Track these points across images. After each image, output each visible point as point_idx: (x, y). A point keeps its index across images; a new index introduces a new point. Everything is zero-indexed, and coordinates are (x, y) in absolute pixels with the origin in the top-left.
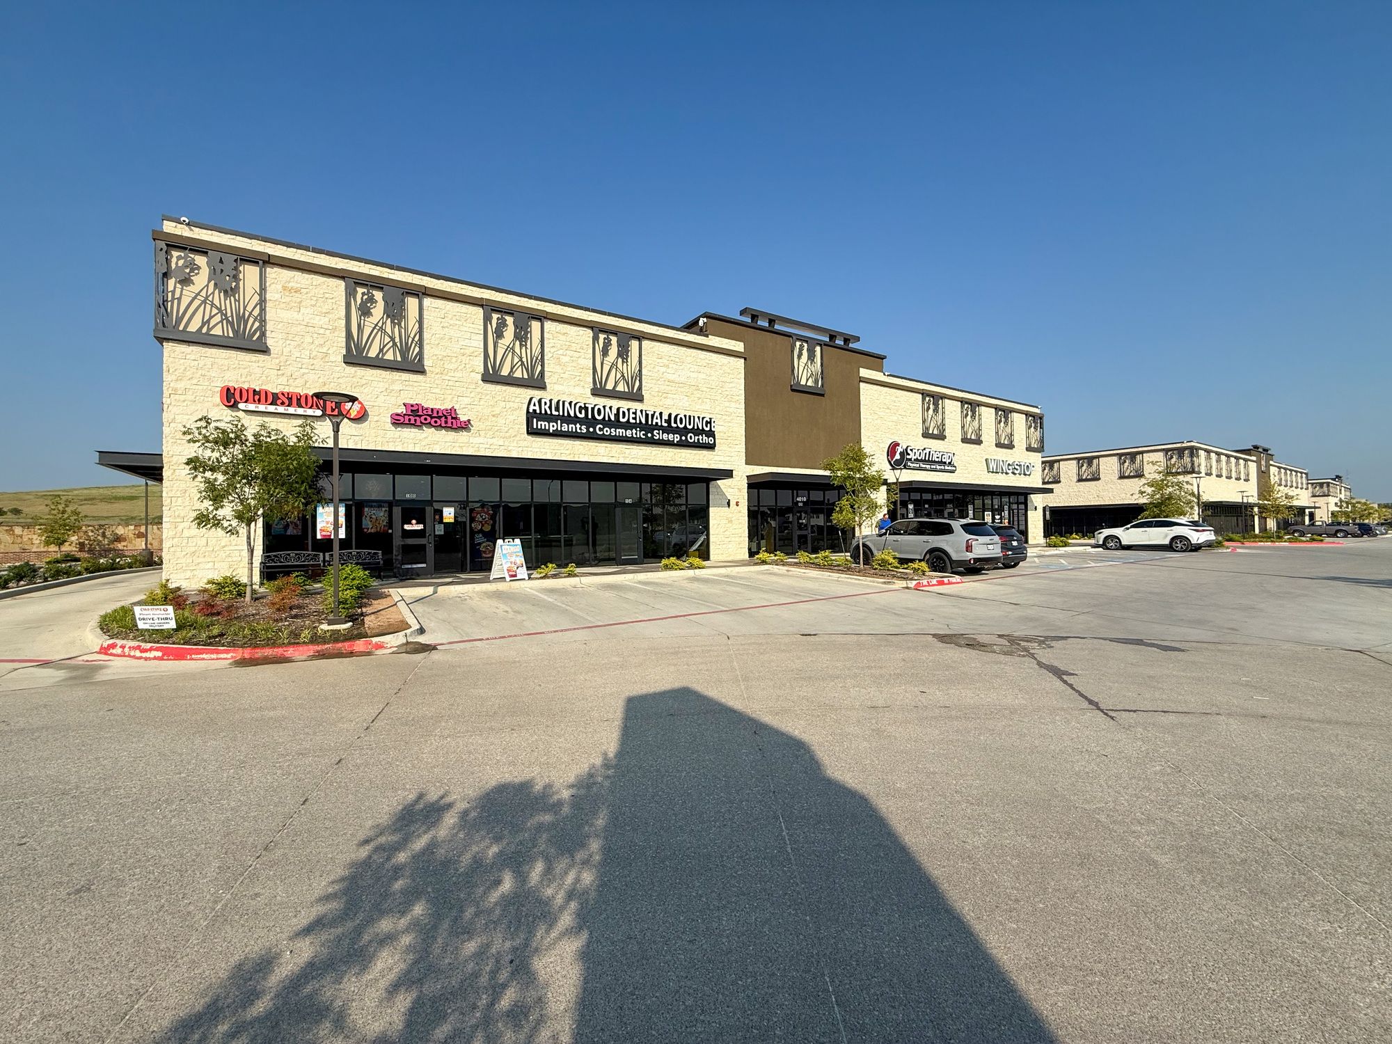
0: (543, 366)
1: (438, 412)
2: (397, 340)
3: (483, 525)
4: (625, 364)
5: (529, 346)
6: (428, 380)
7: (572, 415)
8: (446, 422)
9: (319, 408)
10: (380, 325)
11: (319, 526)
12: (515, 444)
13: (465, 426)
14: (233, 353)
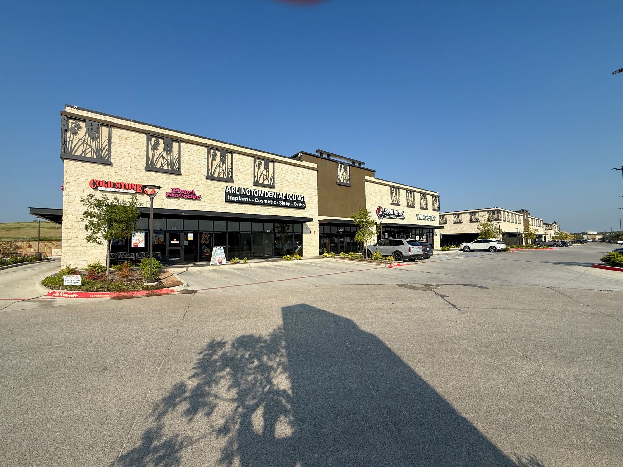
0: (232, 173)
1: (187, 192)
2: (169, 160)
3: (205, 241)
4: (267, 173)
5: (226, 164)
6: (183, 178)
7: (245, 194)
8: (190, 196)
9: (134, 190)
10: (162, 154)
11: (133, 242)
12: (220, 206)
13: (198, 198)
14: (96, 165)
